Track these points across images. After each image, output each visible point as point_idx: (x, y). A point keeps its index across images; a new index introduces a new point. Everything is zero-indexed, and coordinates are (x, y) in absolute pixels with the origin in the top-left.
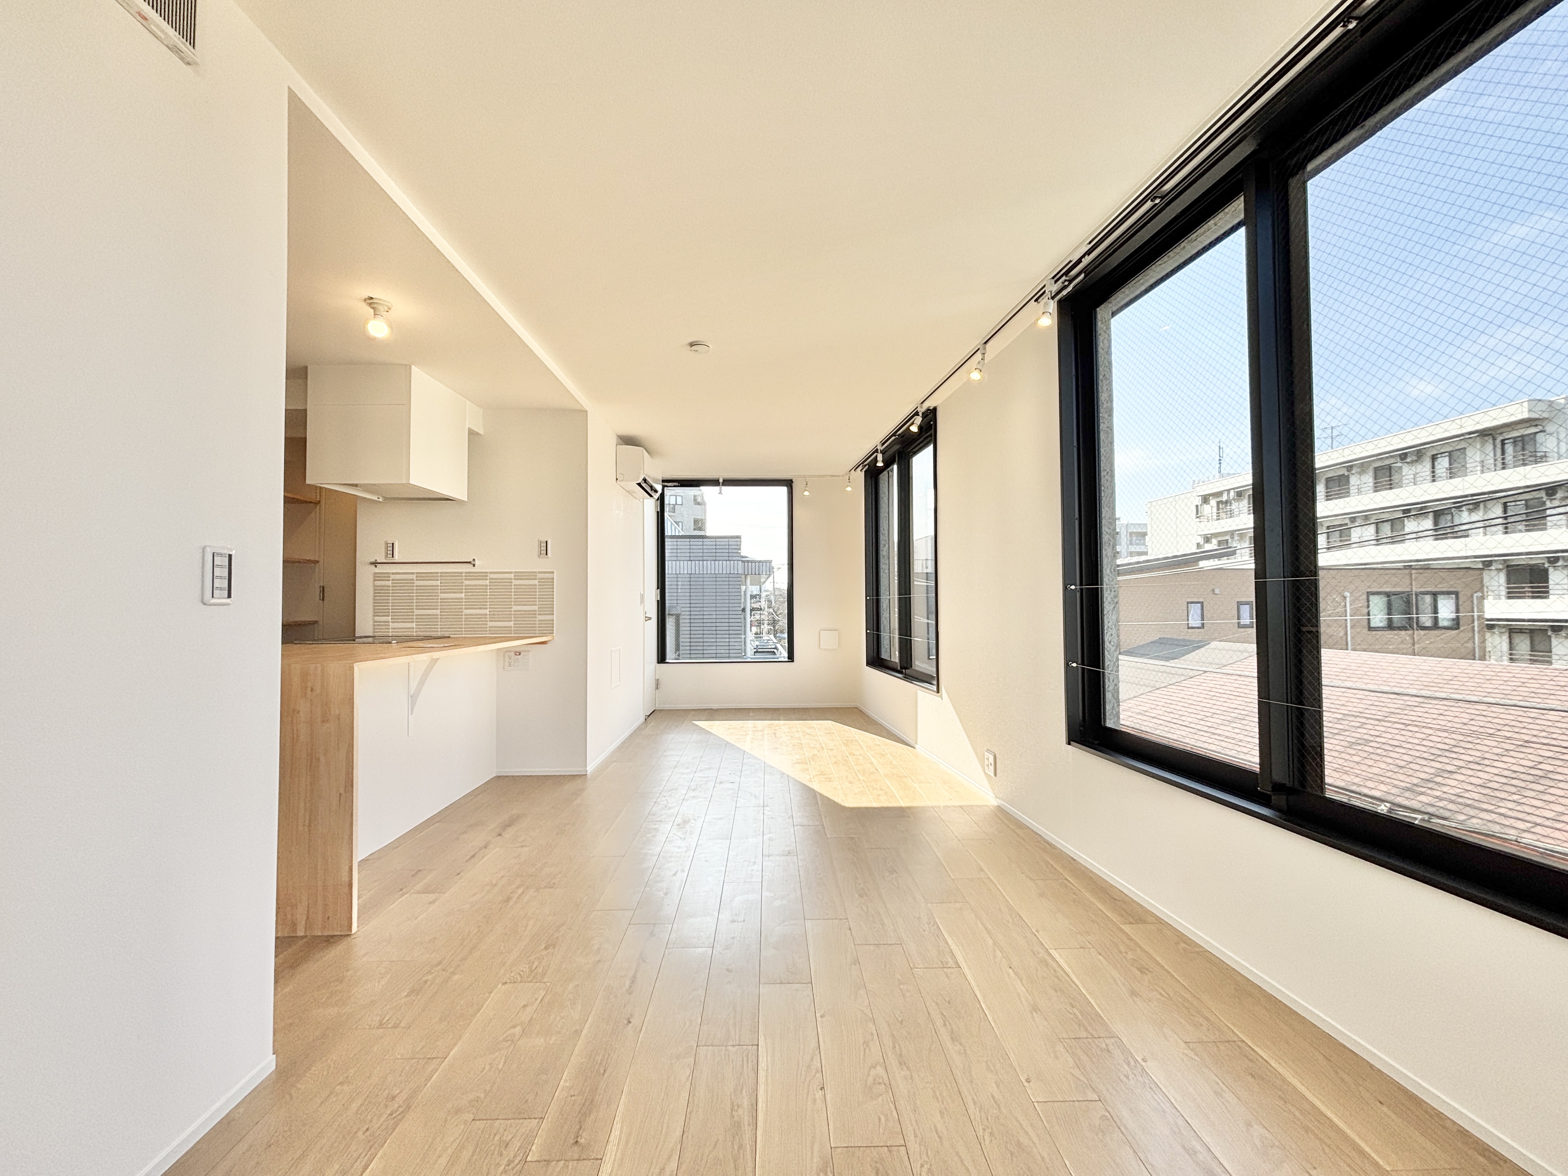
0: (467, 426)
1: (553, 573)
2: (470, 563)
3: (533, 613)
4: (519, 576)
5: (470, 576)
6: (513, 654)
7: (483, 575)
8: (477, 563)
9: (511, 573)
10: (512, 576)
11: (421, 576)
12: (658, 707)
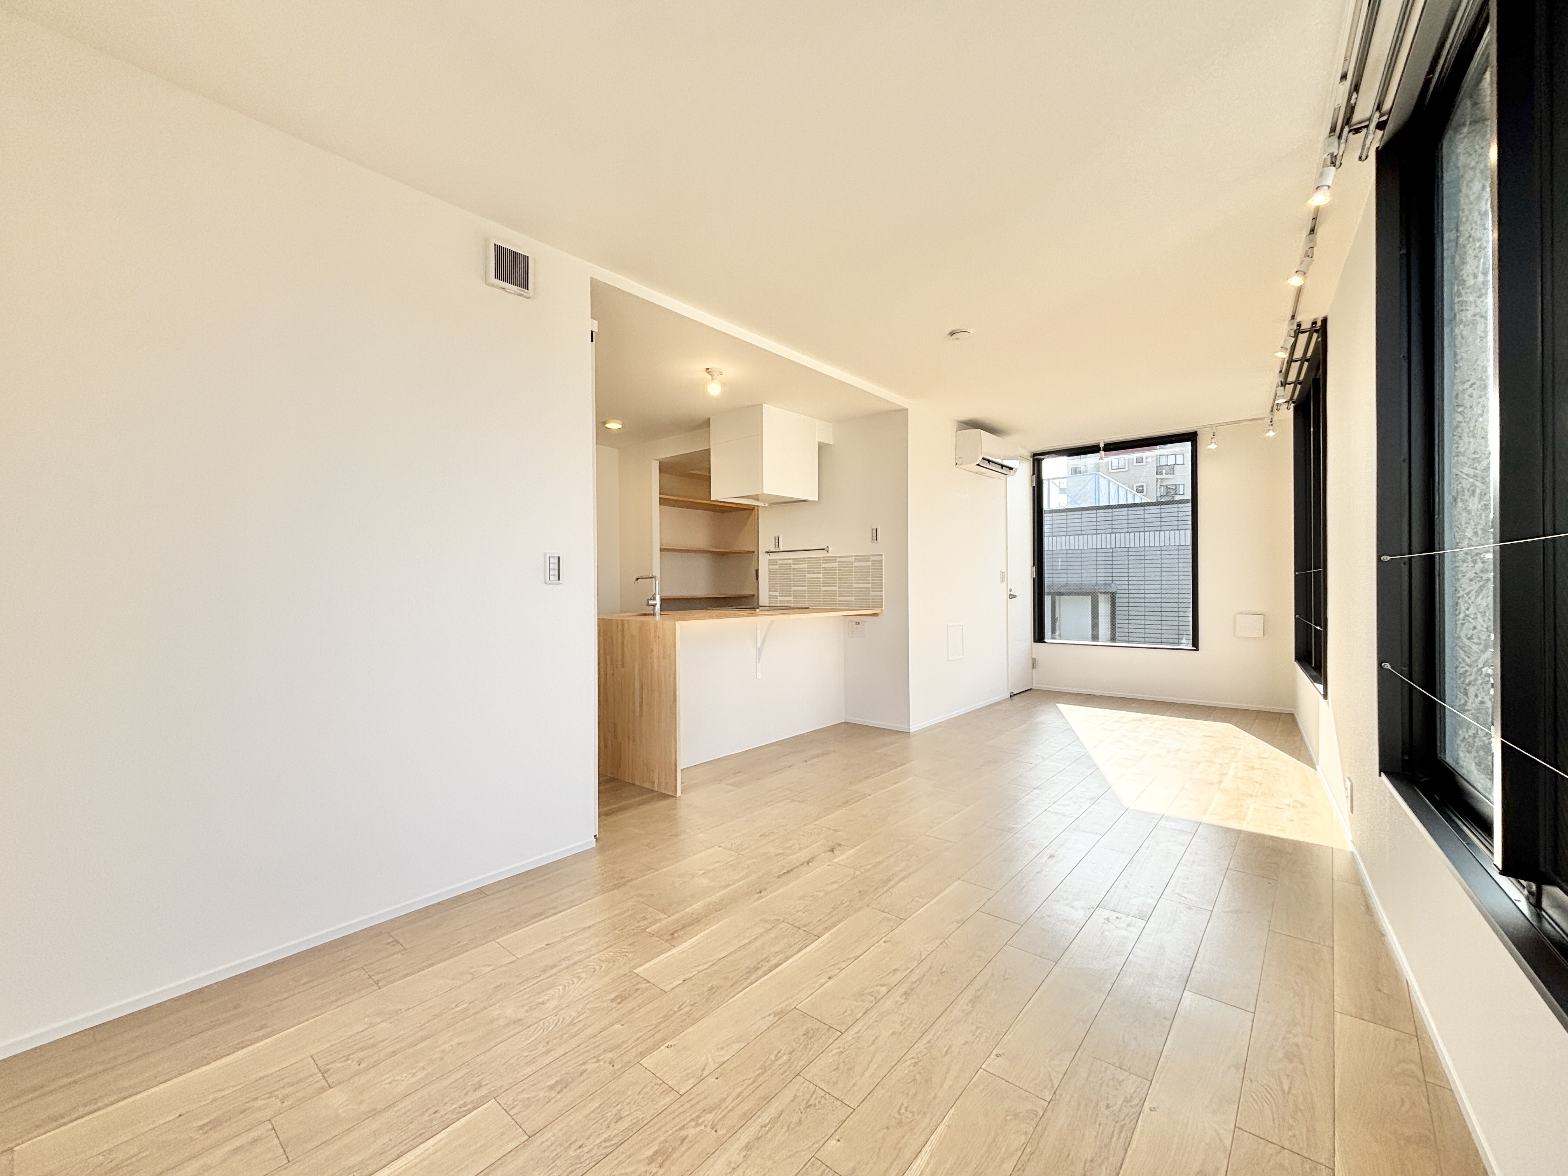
0: (817, 441)
1: (882, 555)
2: (824, 549)
3: (868, 589)
4: (858, 558)
5: (827, 560)
6: (854, 623)
7: (833, 559)
8: (830, 549)
9: (852, 556)
10: (853, 559)
11: (796, 561)
12: (1034, 686)
